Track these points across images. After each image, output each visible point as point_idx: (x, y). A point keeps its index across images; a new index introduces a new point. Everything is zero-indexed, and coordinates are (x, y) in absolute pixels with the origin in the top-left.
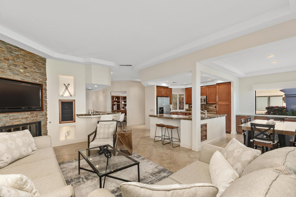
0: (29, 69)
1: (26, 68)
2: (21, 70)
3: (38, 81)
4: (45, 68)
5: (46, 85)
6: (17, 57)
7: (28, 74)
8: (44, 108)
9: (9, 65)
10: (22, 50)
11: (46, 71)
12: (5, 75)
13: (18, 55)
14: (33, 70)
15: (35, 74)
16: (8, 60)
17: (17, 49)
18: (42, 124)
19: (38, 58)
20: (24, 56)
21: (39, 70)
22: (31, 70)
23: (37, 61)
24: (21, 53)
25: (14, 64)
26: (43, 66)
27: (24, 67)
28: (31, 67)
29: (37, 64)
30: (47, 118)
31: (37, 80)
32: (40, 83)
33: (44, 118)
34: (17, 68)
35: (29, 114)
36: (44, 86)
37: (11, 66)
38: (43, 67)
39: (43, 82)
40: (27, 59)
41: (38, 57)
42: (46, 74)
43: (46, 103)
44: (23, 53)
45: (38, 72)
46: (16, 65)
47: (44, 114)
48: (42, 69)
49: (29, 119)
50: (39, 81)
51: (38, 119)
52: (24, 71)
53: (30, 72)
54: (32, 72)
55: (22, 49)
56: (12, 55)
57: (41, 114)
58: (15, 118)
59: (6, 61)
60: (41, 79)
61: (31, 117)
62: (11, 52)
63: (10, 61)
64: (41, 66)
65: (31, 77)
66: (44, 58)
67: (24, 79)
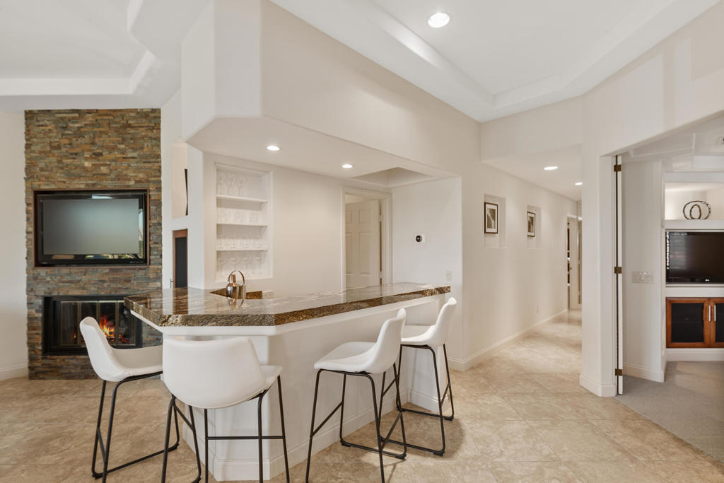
0: (106, 154)
1: (101, 154)
2: (87, 164)
3: (132, 183)
4: (158, 139)
5: (159, 189)
6: (79, 133)
7: (104, 170)
8: (153, 258)
9: (59, 159)
10: (89, 112)
11: (159, 146)
12: (54, 183)
13: (79, 128)
14: (119, 156)
15: (125, 165)
16: (59, 147)
17: (77, 115)
19: (134, 118)
20: (93, 125)
21: (134, 150)
22: (112, 156)
23: (130, 126)
24: (86, 123)
25: (72, 154)
26: (150, 134)
27: (94, 154)
28: (114, 148)
29: (129, 136)
31: (129, 180)
32: (139, 187)
34: (77, 162)
35: (106, 273)
36: (153, 194)
37: (64, 161)
38: (151, 138)
39: (148, 181)
40: (102, 129)
41: (133, 115)
42: (159, 156)
44: (90, 118)
45: (135, 154)
46: (76, 154)
47: (154, 275)
48: (147, 145)
49: (106, 285)
50: (137, 182)
51: (135, 288)
52: (93, 165)
53: (108, 163)
54: (115, 160)
55: (88, 110)
56: (66, 132)
57: (141, 273)
58: (69, 278)
59: (55, 151)
60: (141, 175)
61: (110, 281)
62: (65, 128)
63: (64, 150)
64: (143, 138)
65: (113, 176)
66: (154, 111)
67: (94, 185)
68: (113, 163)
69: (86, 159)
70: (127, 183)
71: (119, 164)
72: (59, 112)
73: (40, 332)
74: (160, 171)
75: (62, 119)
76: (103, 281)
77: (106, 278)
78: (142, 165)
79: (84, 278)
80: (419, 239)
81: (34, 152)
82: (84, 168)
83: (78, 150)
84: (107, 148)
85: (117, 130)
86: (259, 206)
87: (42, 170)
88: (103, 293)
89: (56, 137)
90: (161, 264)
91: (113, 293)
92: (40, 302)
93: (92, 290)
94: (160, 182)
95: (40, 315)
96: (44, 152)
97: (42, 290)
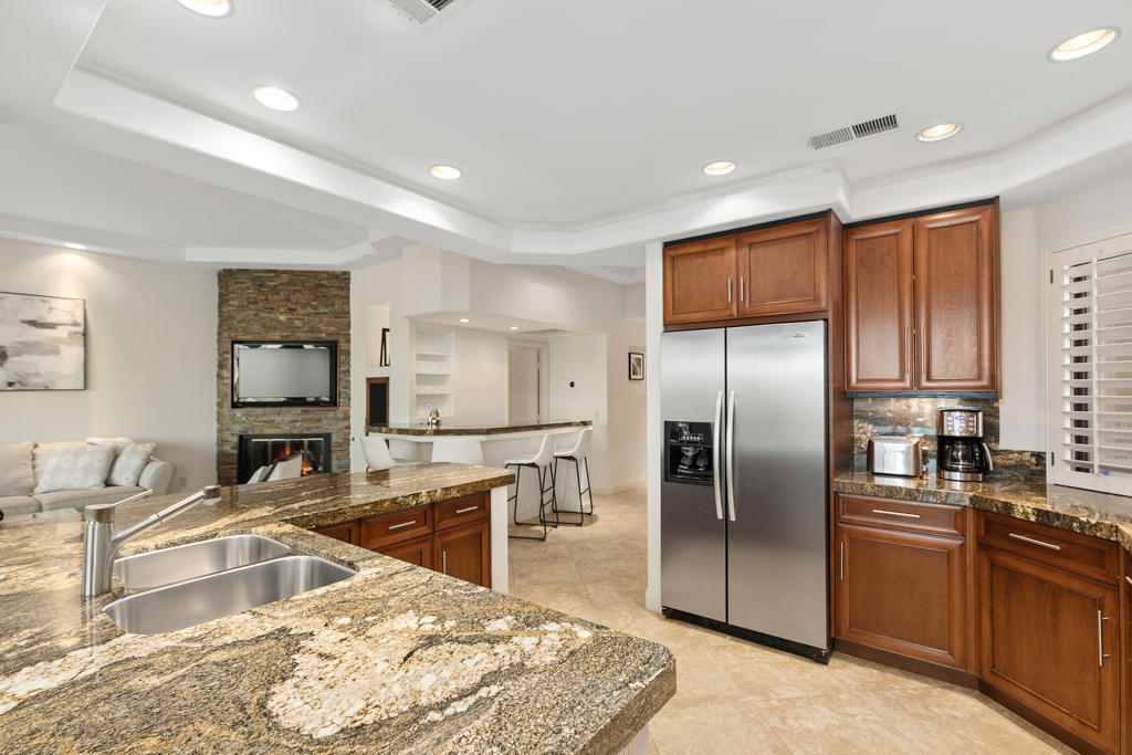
0: (299, 309)
1: (295, 310)
2: (282, 318)
3: (324, 335)
4: (348, 297)
5: (349, 341)
6: (275, 291)
7: (298, 323)
8: (341, 401)
9: (256, 312)
10: (285, 272)
11: (348, 303)
12: (249, 333)
13: (275, 286)
14: (312, 311)
15: (317, 319)
16: (256, 303)
17: (273, 275)
18: (334, 439)
19: (326, 279)
20: (288, 284)
21: (326, 306)
22: (306, 312)
23: (322, 286)
24: (281, 281)
25: (268, 309)
26: (341, 293)
27: (290, 309)
28: (307, 305)
29: (322, 294)
30: (349, 428)
31: (321, 332)
32: (330, 338)
33: (341, 425)
34: (272, 316)
36: (342, 345)
37: (262, 315)
38: (342, 297)
39: (338, 334)
40: (296, 288)
41: (325, 276)
42: (348, 313)
43: (348, 387)
44: (285, 277)
45: (327, 310)
46: (272, 309)
47: (341, 416)
48: (338, 302)
49: (298, 424)
50: (328, 334)
51: (325, 427)
52: (288, 319)
53: (302, 317)
54: (309, 315)
55: (283, 270)
56: (263, 289)
57: (331, 414)
58: (265, 419)
59: (252, 306)
60: (332, 329)
61: (303, 421)
62: (261, 286)
63: (260, 304)
64: (334, 296)
65: (306, 328)
66: (344, 273)
67: (288, 336)
68: (306, 318)
69: (281, 313)
70: (319, 335)
71: (311, 318)
72: (257, 271)
73: (235, 466)
74: (349, 325)
75: (260, 277)
76: (296, 421)
77: (299, 418)
78: (332, 320)
79: (278, 419)
80: (572, 385)
81: (232, 306)
82: (279, 321)
83: (274, 306)
84: (300, 304)
85: (310, 289)
86: (441, 358)
87: (239, 322)
88: (295, 432)
89: (252, 293)
90: (349, 406)
91: (305, 432)
92: (236, 440)
93: (286, 429)
94: (349, 335)
95: (236, 452)
96: (243, 306)
97: (238, 429)
